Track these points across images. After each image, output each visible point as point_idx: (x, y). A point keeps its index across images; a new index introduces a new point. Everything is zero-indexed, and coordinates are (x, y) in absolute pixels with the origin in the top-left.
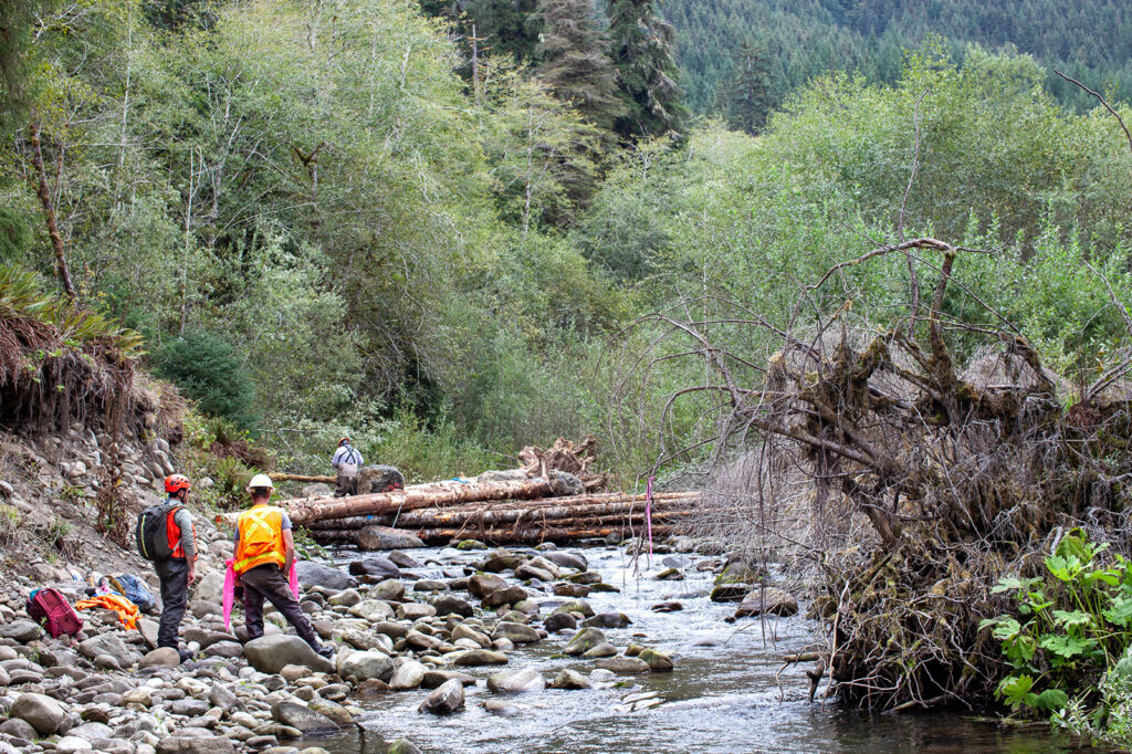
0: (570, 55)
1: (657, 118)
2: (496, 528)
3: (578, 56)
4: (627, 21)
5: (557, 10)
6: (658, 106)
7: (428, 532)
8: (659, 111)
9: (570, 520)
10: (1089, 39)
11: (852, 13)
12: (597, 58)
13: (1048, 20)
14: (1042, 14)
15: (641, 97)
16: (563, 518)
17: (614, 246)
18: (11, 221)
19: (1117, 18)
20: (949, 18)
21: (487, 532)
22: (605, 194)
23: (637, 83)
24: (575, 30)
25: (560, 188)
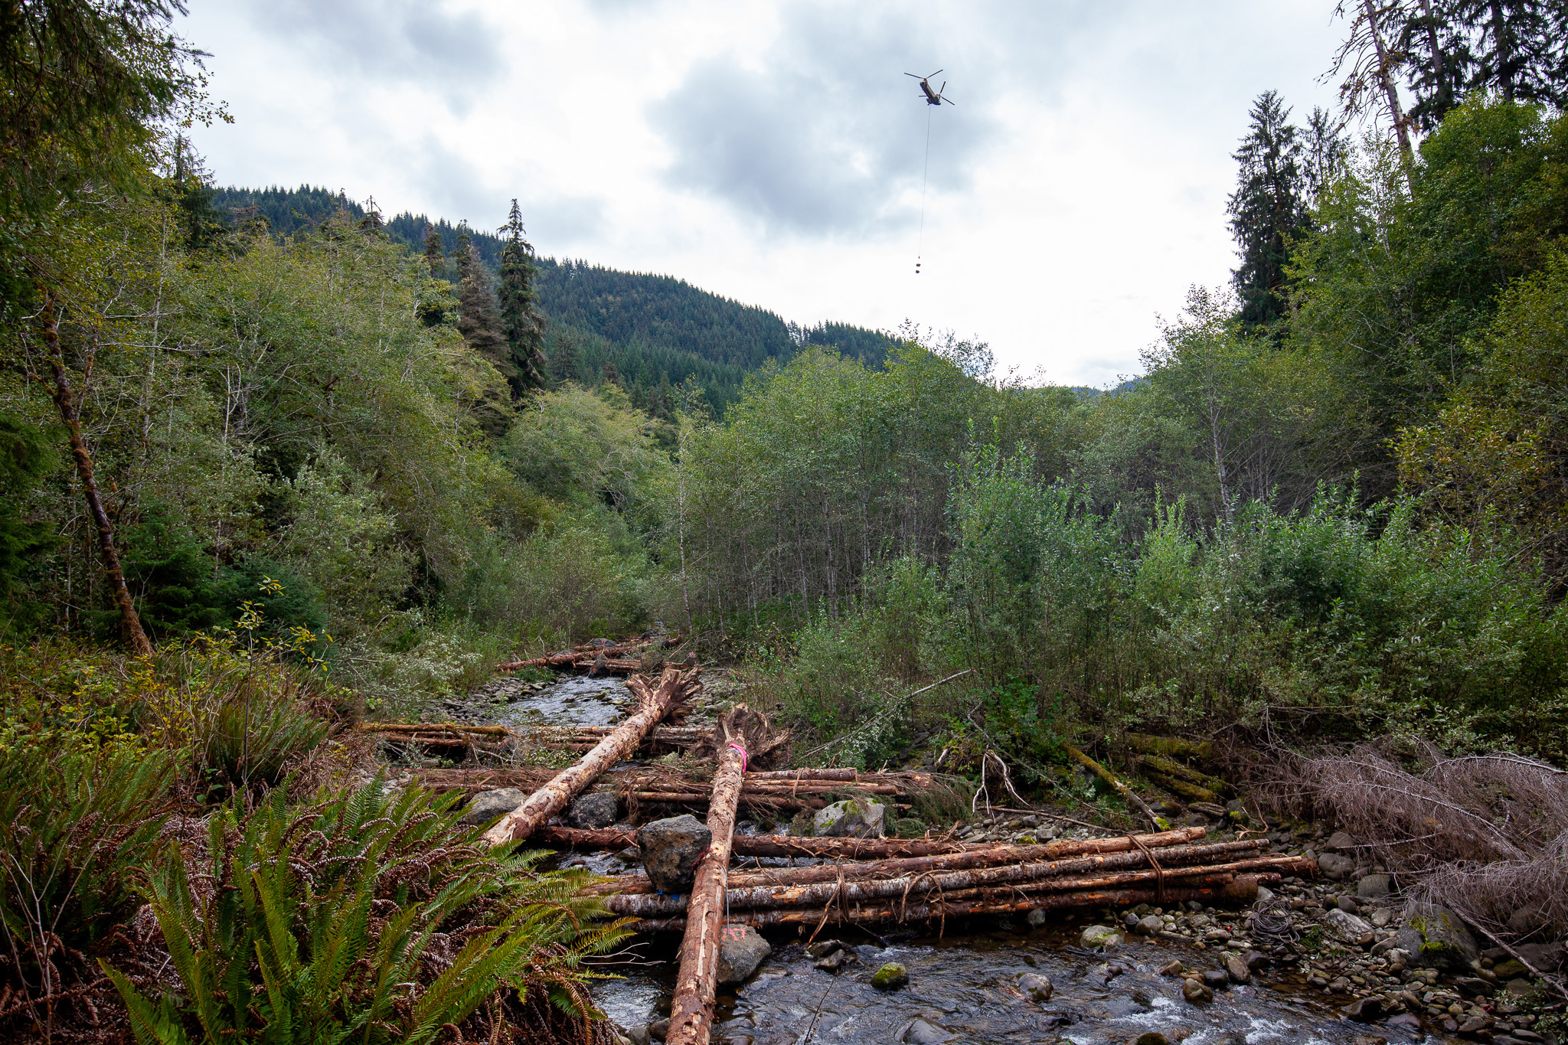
0: (479, 332)
1: (535, 379)
2: (863, 907)
3: (485, 333)
4: (514, 312)
5: (469, 300)
6: (534, 371)
7: (761, 918)
8: (535, 375)
9: (973, 891)
10: (739, 353)
11: (605, 328)
12: (496, 334)
13: (716, 340)
14: (713, 337)
15: (522, 364)
16: (962, 888)
17: (526, 465)
18: (17, 437)
19: (753, 344)
20: (661, 335)
21: (851, 914)
22: (520, 429)
23: (522, 356)
24: (482, 315)
25: (475, 422)
